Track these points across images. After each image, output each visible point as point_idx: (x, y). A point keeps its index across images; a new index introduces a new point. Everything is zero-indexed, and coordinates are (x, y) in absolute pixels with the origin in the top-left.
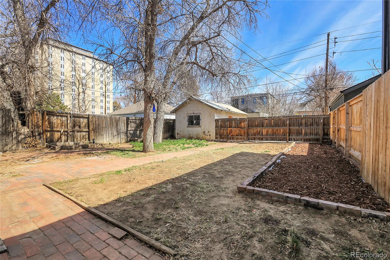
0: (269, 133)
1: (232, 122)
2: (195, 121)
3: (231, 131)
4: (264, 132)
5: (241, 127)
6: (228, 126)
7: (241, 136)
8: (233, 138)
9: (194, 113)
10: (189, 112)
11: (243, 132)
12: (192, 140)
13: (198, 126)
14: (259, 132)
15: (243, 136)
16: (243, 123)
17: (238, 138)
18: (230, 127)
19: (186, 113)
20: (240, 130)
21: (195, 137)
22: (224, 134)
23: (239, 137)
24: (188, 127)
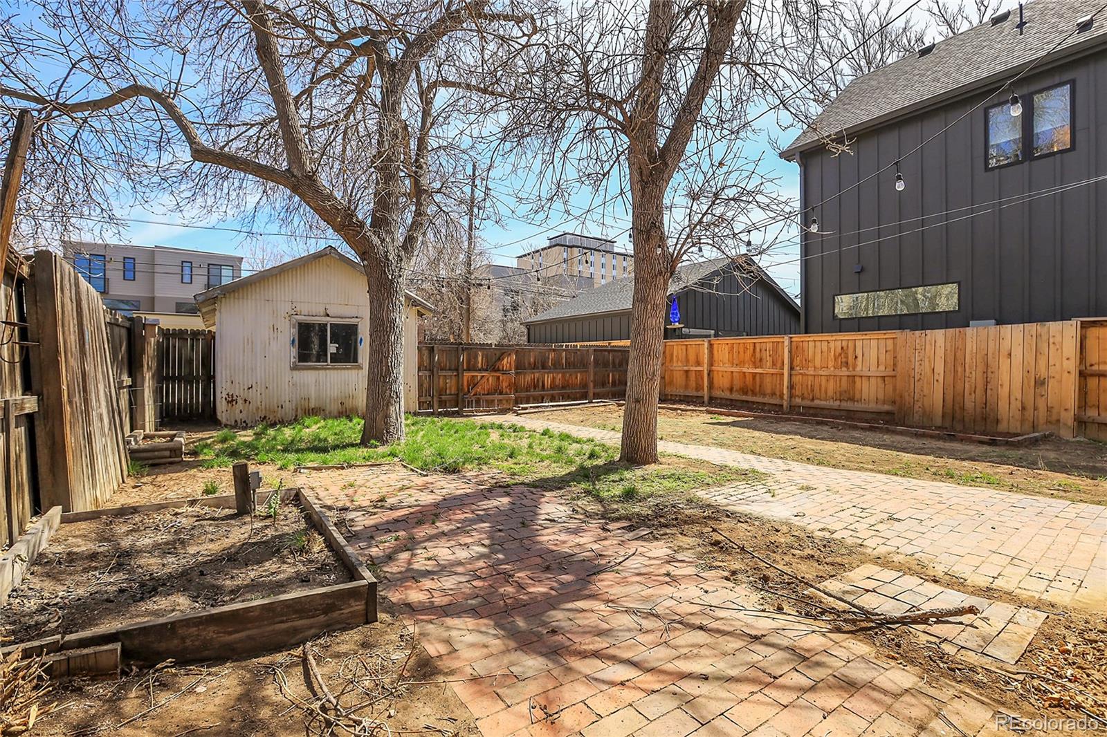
0: (557, 382)
1: (476, 357)
2: (332, 348)
3: (473, 383)
4: (548, 380)
5: (501, 367)
6: (465, 368)
7: (501, 393)
8: (478, 403)
9: (328, 315)
10: (304, 308)
11: (507, 384)
12: (351, 421)
13: (349, 365)
14: (538, 380)
15: (506, 394)
16: (506, 360)
17: (493, 401)
18: (469, 370)
19: (286, 308)
20: (498, 378)
21: (335, 407)
22: (448, 392)
23: (497, 397)
24: (294, 368)
